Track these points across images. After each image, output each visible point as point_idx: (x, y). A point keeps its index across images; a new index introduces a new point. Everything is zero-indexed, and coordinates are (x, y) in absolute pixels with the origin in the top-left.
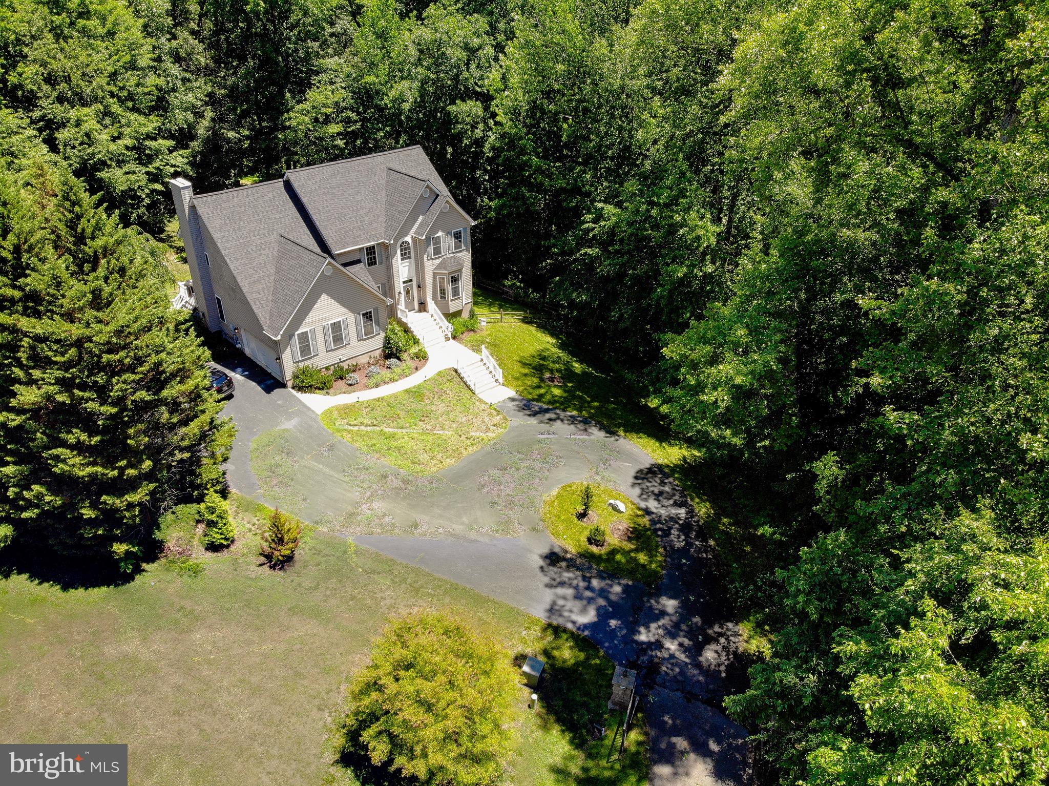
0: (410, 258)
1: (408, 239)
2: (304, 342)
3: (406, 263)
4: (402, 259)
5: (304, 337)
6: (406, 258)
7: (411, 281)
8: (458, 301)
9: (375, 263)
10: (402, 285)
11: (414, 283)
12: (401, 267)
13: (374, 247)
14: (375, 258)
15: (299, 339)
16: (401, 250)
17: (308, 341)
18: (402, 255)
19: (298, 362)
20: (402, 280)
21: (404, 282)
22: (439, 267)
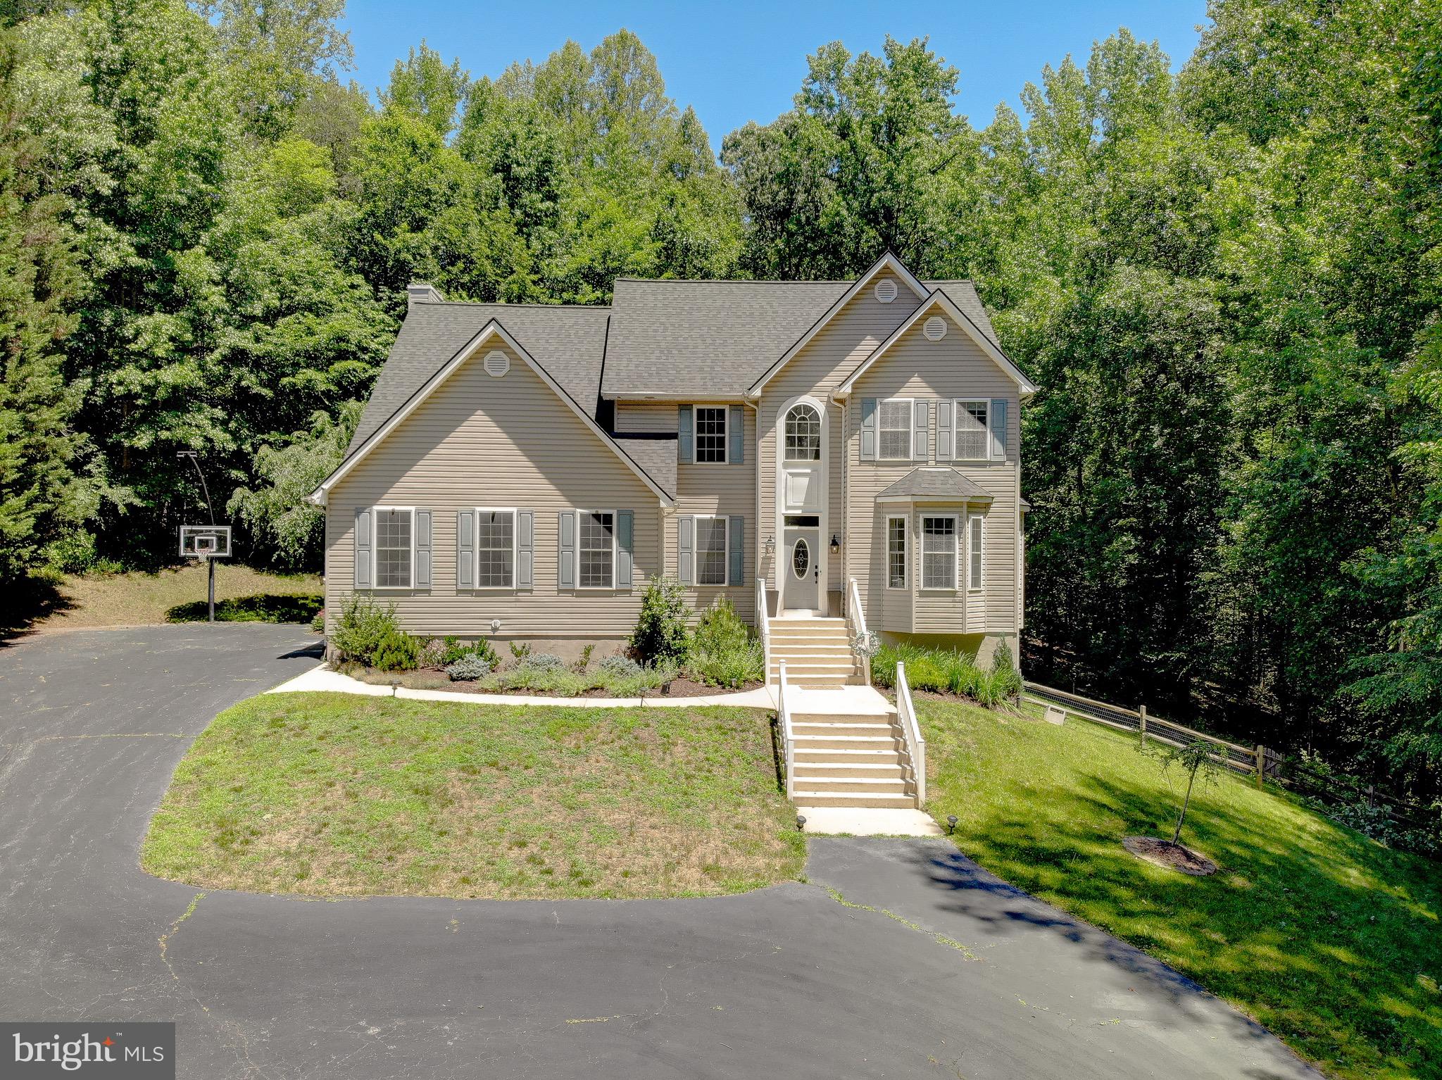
0: (817, 456)
1: (814, 401)
2: (394, 542)
3: (805, 466)
4: (789, 454)
5: (395, 527)
6: (803, 454)
7: (813, 521)
8: (945, 602)
9: (721, 457)
10: (781, 528)
11: (823, 531)
12: (782, 474)
13: (721, 413)
14: (721, 442)
15: (381, 529)
16: (789, 429)
17: (407, 542)
18: (790, 441)
19: (366, 592)
20: (782, 511)
21: (792, 521)
22: (893, 490)
